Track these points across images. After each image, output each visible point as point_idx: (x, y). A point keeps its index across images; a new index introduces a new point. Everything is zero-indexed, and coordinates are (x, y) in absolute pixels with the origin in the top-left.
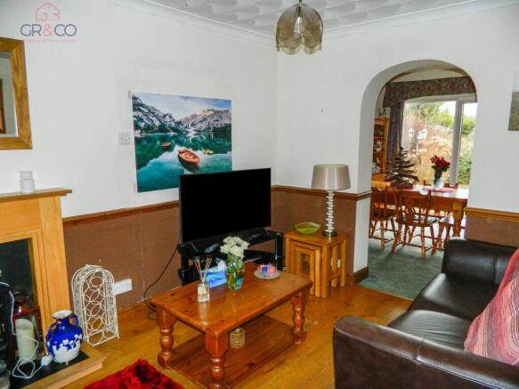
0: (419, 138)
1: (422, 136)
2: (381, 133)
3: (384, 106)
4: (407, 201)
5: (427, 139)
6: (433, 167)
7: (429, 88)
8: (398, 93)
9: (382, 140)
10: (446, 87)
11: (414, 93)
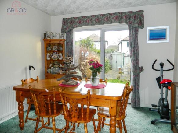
0: (86, 55)
1: (87, 55)
2: (61, 48)
3: (62, 32)
4: (71, 101)
5: (89, 56)
6: (90, 68)
7: (86, 21)
8: (69, 24)
9: (62, 52)
10: (95, 20)
11: (78, 24)
